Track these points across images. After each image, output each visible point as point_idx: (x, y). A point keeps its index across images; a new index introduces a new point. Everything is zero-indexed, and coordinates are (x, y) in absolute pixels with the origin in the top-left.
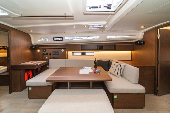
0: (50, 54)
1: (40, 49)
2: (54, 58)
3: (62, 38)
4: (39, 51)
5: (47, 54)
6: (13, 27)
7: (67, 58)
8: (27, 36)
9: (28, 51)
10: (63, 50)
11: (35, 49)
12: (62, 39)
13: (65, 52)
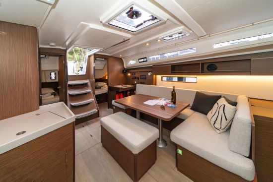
0: (138, 78)
1: (130, 73)
2: (141, 83)
3: (146, 58)
4: (129, 74)
5: (135, 78)
6: (110, 55)
7: (156, 85)
8: (120, 60)
9: (122, 75)
10: (149, 74)
11: (126, 72)
12: (145, 60)
13: (152, 75)
